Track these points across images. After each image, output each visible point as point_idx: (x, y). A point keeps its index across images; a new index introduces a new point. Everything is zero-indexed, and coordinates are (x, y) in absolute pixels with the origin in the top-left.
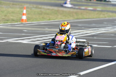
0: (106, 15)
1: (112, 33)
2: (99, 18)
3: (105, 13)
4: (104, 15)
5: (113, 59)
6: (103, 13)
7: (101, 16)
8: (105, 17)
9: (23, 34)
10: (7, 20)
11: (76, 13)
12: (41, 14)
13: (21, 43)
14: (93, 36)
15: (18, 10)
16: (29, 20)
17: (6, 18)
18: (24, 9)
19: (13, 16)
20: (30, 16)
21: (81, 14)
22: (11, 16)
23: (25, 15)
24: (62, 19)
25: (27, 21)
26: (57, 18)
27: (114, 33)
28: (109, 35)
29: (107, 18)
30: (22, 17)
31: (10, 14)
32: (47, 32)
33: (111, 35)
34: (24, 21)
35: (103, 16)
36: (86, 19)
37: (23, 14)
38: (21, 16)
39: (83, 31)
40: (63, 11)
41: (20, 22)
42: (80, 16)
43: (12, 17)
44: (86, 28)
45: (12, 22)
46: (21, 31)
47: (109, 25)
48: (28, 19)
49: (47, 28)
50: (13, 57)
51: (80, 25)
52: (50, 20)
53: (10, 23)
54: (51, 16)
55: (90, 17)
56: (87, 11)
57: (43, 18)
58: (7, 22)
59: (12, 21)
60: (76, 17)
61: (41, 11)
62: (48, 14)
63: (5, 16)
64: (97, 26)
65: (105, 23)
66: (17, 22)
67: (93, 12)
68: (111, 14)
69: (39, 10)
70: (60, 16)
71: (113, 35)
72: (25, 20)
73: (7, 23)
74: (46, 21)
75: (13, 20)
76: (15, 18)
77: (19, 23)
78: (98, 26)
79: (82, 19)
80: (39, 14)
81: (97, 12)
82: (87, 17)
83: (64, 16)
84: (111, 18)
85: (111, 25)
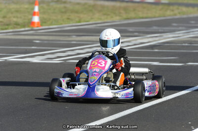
0: (176, 12)
1: (184, 42)
2: (164, 16)
3: (175, 7)
4: (173, 11)
5: (184, 85)
6: (171, 7)
7: (169, 13)
8: (175, 15)
9: (33, 47)
10: (7, 25)
11: (125, 9)
12: (65, 12)
13: (28, 63)
14: (152, 47)
15: (26, 6)
16: (45, 22)
17: (5, 20)
18: (36, 5)
19: (17, 17)
20: (45, 16)
21: (134, 10)
22: (14, 17)
23: (38, 15)
24: (101, 19)
25: (41, 26)
26: (92, 19)
27: (188, 41)
28: (180, 45)
29: (178, 16)
30: (31, 19)
31: (12, 13)
32: (75, 42)
33: (184, 44)
34: (36, 25)
35: (172, 13)
36: (143, 18)
37: (34, 14)
38: (30, 17)
39: (136, 40)
40: (103, 7)
41: (29, 27)
42: (132, 15)
43: (15, 19)
44: (141, 35)
45: (15, 28)
46: (30, 43)
47: (180, 28)
48: (43, 21)
49: (74, 36)
50: (14, 87)
51: (131, 29)
52: (80, 22)
53: (11, 29)
54: (82, 16)
55: (150, 15)
56: (145, 5)
57: (68, 19)
58: (7, 27)
59: (15, 26)
60: (125, 16)
61: (65, 7)
62: (77, 12)
63: (4, 17)
64: (160, 31)
65: (174, 24)
66: (24, 26)
67: (154, 6)
68: (184, 9)
69: (62, 5)
70: (97, 15)
71: (186, 44)
72: (38, 23)
73: (6, 29)
74: (74, 24)
75: (17, 24)
76: (20, 21)
77: (27, 29)
78: (162, 31)
79: (135, 18)
80: (62, 12)
81: (160, 7)
82: (145, 15)
83: (105, 14)
84: (185, 16)
85: (183, 28)
